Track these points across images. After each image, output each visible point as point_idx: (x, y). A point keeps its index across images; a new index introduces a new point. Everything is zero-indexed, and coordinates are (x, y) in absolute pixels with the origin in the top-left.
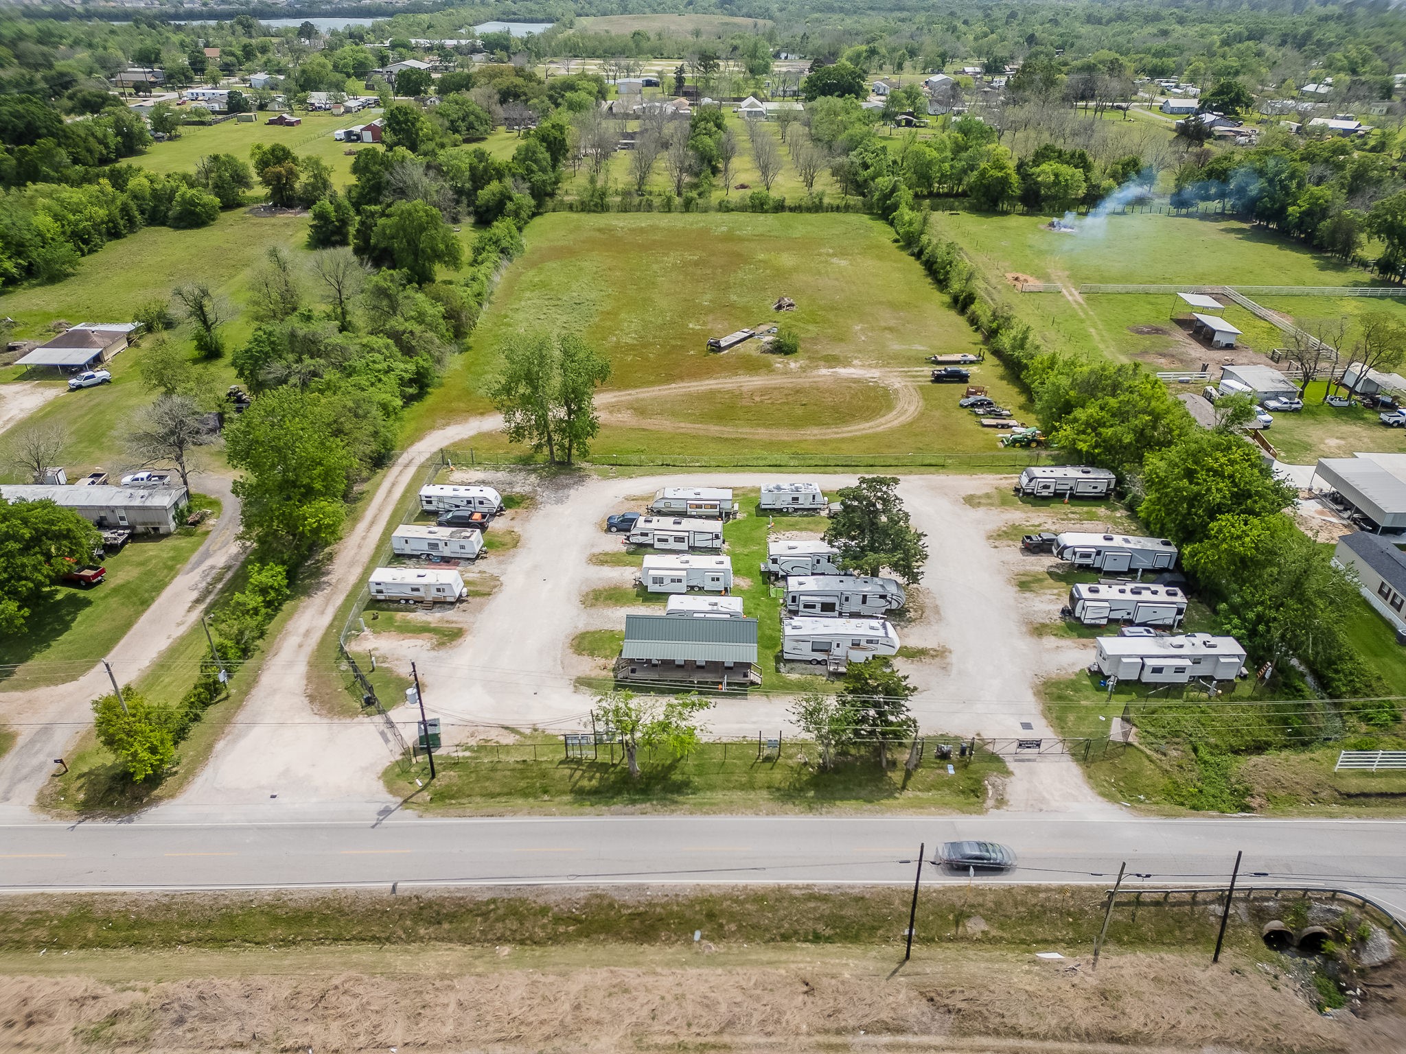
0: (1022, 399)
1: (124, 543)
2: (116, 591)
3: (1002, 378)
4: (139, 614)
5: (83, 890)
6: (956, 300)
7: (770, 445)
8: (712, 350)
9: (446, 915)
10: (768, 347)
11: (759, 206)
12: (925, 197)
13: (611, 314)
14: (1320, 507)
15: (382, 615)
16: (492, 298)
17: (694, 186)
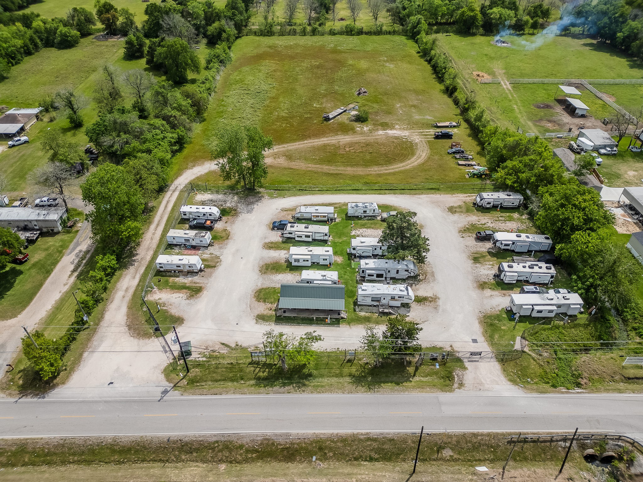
0: (478, 148)
1: (37, 238)
2: (34, 265)
3: (469, 136)
4: (45, 278)
5: (22, 437)
6: (447, 89)
7: (354, 177)
8: (325, 120)
9: (195, 449)
10: (353, 118)
11: (350, 32)
12: (434, 25)
13: (274, 99)
14: (622, 212)
15: (163, 279)
16: (216, 90)
17: (318, 19)
